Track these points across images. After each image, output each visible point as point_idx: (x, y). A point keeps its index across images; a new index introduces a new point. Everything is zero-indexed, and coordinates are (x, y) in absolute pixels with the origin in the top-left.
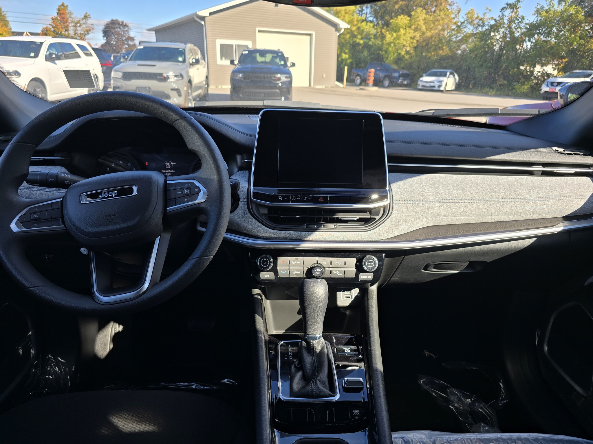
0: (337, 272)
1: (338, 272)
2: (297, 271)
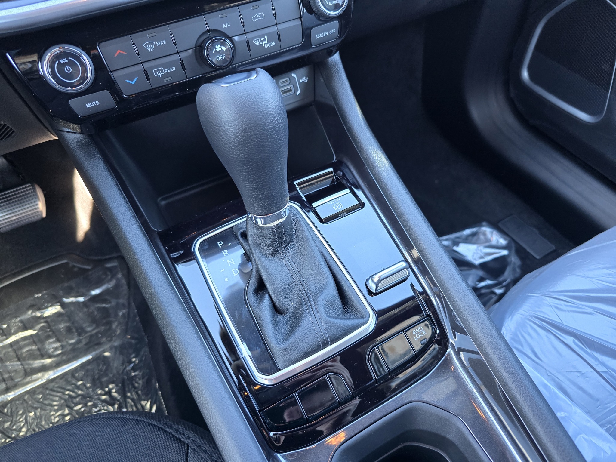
0: (261, 41)
1: (265, 40)
2: (166, 66)
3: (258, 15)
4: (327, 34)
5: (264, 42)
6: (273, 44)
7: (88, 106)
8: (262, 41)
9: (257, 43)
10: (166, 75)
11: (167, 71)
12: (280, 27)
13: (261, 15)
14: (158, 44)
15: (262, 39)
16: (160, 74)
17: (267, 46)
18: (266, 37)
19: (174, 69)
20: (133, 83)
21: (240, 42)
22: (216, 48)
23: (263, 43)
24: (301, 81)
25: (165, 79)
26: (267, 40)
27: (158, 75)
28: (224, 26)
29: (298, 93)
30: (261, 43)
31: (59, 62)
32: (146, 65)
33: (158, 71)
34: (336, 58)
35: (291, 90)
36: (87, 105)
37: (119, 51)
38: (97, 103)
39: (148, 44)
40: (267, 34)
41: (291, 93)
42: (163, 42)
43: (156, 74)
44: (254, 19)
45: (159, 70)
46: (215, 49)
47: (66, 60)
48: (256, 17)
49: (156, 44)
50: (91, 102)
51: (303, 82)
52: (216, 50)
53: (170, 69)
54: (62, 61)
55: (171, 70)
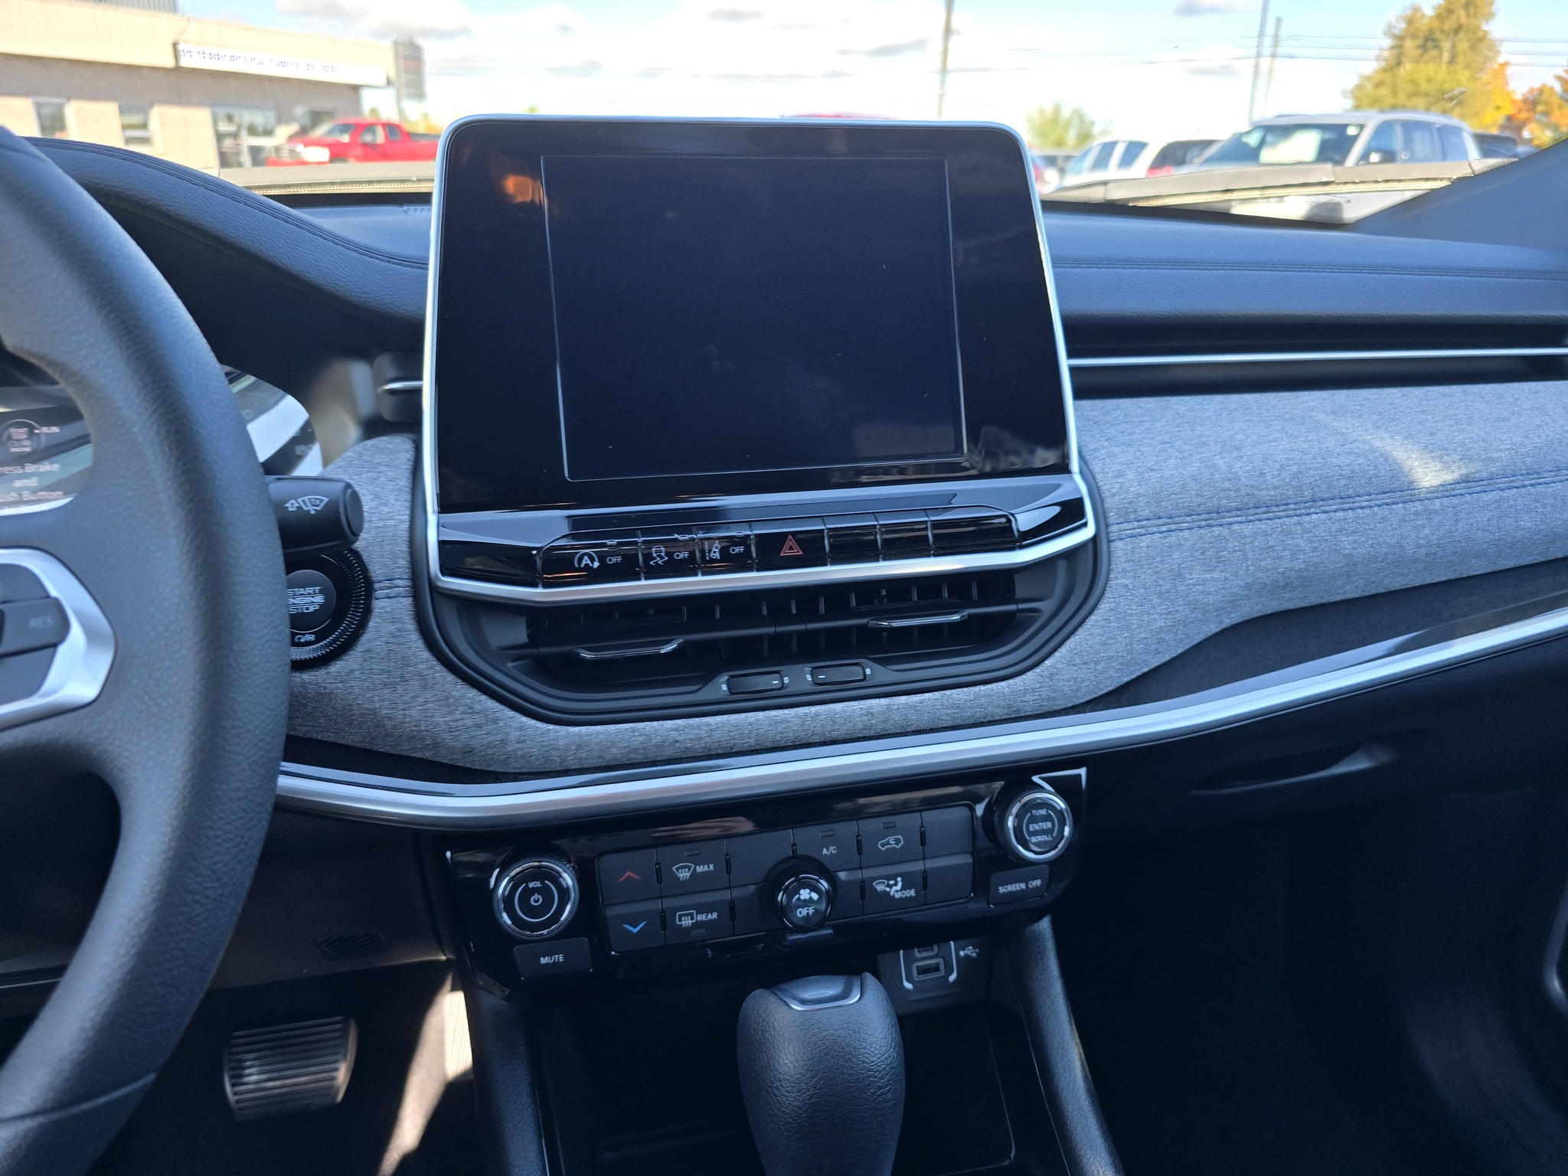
3: (891, 840)
4: (1023, 886)
5: (894, 888)
6: (912, 893)
7: (544, 960)
8: (891, 886)
9: (880, 888)
10: (697, 925)
11: (701, 917)
12: (931, 864)
13: (897, 841)
14: (700, 869)
15: (892, 882)
16: (687, 922)
17: (897, 896)
18: (899, 879)
19: (715, 915)
20: (635, 930)
21: (848, 883)
22: (800, 894)
23: (891, 888)
24: (962, 953)
25: (694, 932)
26: (900, 885)
27: (684, 923)
28: (825, 851)
29: (952, 978)
30: (888, 889)
31: (527, 886)
32: (668, 903)
33: (685, 915)
34: (1045, 925)
35: (936, 969)
36: (542, 958)
37: (629, 873)
38: (561, 958)
39: (681, 868)
40: (900, 875)
41: (936, 975)
42: (709, 867)
43: (680, 920)
44: (883, 845)
45: (687, 915)
46: (797, 896)
47: (538, 884)
48: (888, 843)
49: (695, 869)
50: (550, 955)
51: (966, 956)
52: (799, 898)
53: (707, 916)
54: (531, 885)
55: (708, 918)
